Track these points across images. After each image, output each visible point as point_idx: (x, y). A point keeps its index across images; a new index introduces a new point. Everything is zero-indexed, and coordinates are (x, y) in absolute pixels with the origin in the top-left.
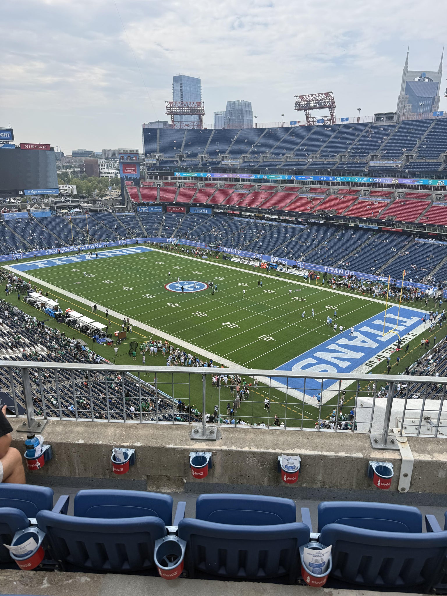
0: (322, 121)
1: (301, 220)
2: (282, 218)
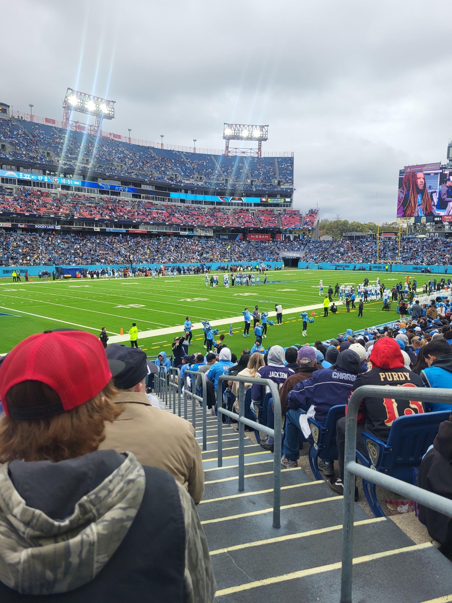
1: (23, 226)
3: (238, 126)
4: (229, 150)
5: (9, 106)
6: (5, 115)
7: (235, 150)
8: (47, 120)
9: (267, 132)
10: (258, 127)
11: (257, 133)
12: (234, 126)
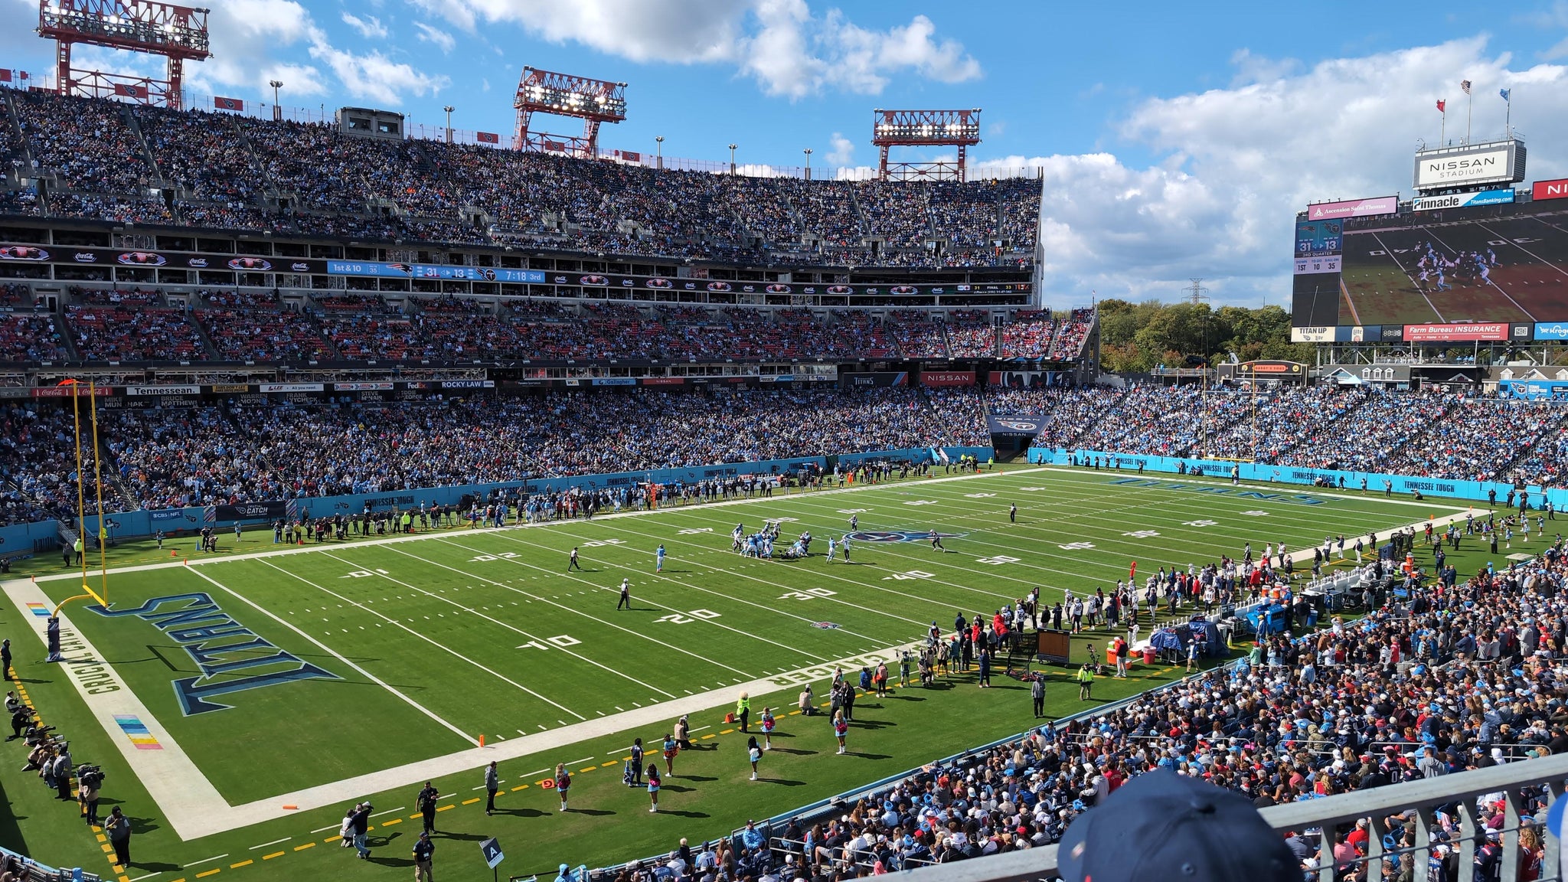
0: (142, 92)
1: (417, 386)
2: (340, 386)
3: (908, 115)
4: (889, 167)
5: (402, 118)
6: (394, 136)
7: (901, 169)
8: (481, 136)
9: (977, 125)
10: (955, 114)
11: (954, 128)
12: (899, 115)
